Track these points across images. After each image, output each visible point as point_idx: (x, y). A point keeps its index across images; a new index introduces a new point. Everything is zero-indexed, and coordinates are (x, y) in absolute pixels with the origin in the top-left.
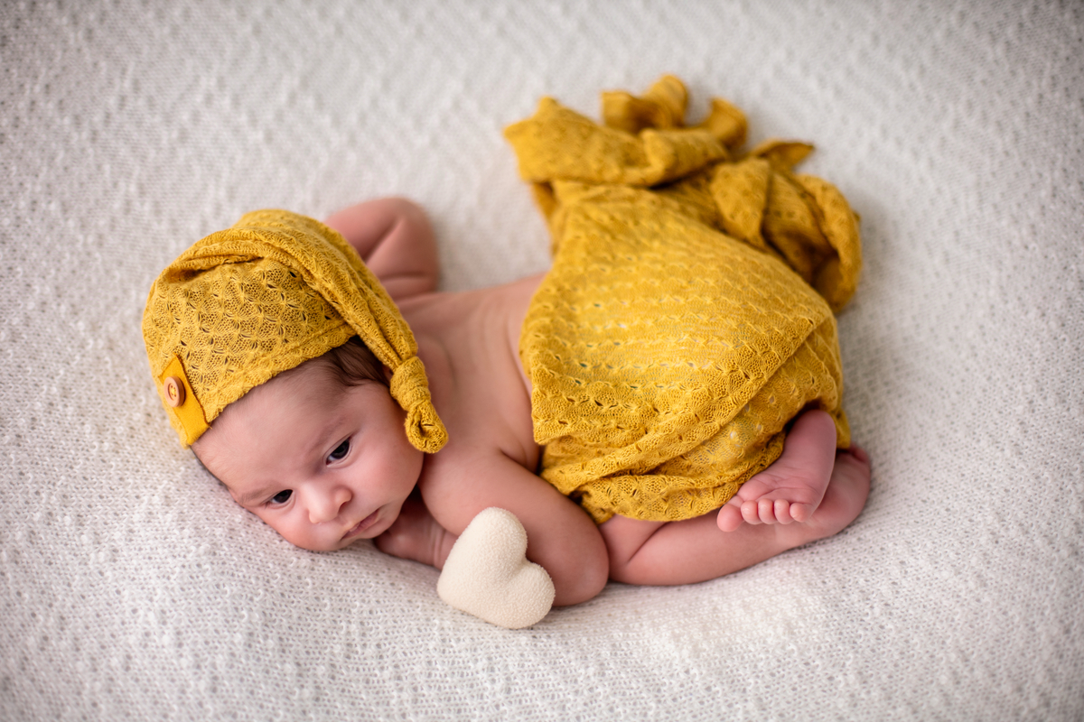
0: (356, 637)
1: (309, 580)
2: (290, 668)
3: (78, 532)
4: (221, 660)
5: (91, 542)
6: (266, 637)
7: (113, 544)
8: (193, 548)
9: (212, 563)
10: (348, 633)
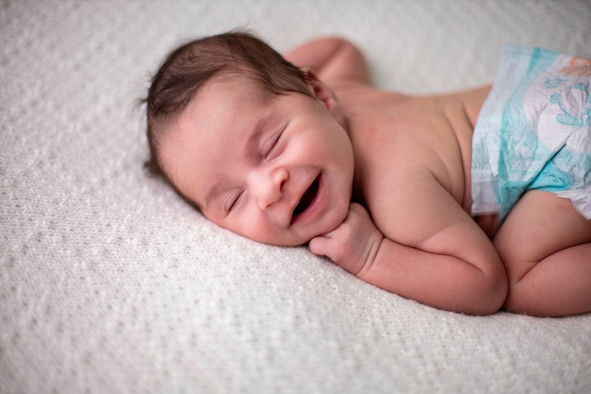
0: (380, 327)
1: (335, 286)
2: (332, 344)
3: (144, 250)
4: (275, 334)
5: (155, 255)
6: (310, 320)
7: (174, 256)
8: (241, 257)
9: (257, 267)
10: (373, 324)
